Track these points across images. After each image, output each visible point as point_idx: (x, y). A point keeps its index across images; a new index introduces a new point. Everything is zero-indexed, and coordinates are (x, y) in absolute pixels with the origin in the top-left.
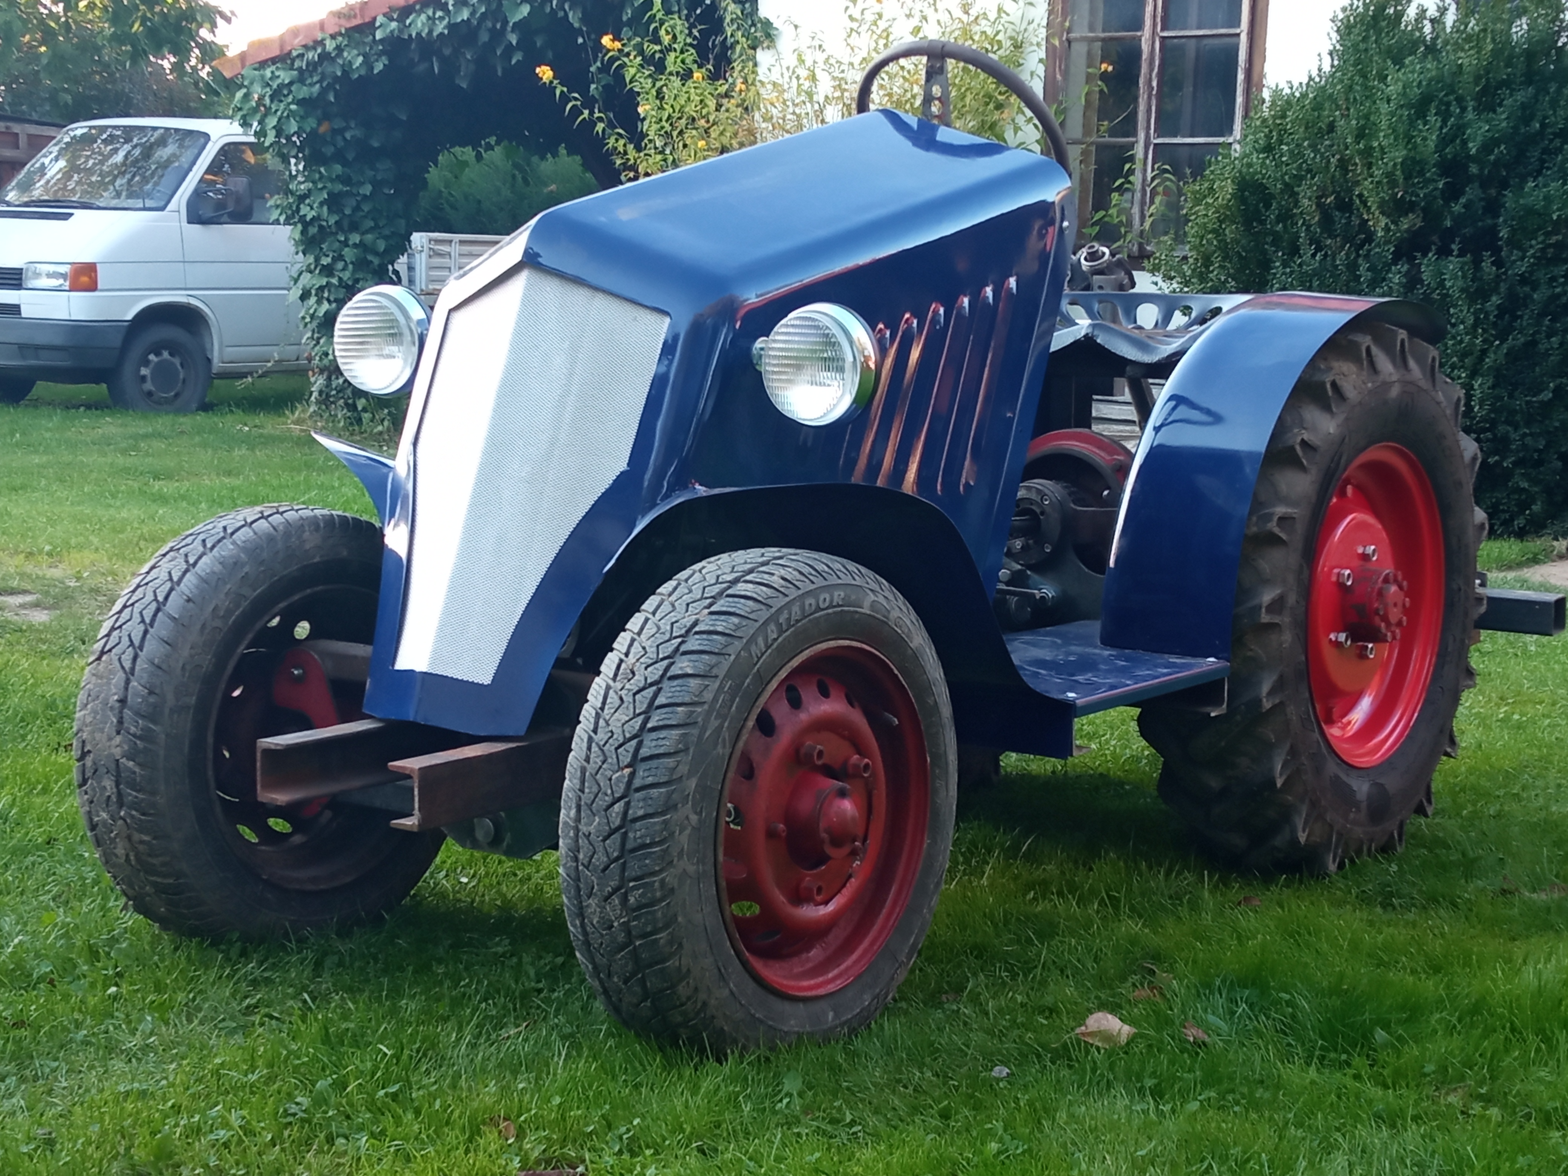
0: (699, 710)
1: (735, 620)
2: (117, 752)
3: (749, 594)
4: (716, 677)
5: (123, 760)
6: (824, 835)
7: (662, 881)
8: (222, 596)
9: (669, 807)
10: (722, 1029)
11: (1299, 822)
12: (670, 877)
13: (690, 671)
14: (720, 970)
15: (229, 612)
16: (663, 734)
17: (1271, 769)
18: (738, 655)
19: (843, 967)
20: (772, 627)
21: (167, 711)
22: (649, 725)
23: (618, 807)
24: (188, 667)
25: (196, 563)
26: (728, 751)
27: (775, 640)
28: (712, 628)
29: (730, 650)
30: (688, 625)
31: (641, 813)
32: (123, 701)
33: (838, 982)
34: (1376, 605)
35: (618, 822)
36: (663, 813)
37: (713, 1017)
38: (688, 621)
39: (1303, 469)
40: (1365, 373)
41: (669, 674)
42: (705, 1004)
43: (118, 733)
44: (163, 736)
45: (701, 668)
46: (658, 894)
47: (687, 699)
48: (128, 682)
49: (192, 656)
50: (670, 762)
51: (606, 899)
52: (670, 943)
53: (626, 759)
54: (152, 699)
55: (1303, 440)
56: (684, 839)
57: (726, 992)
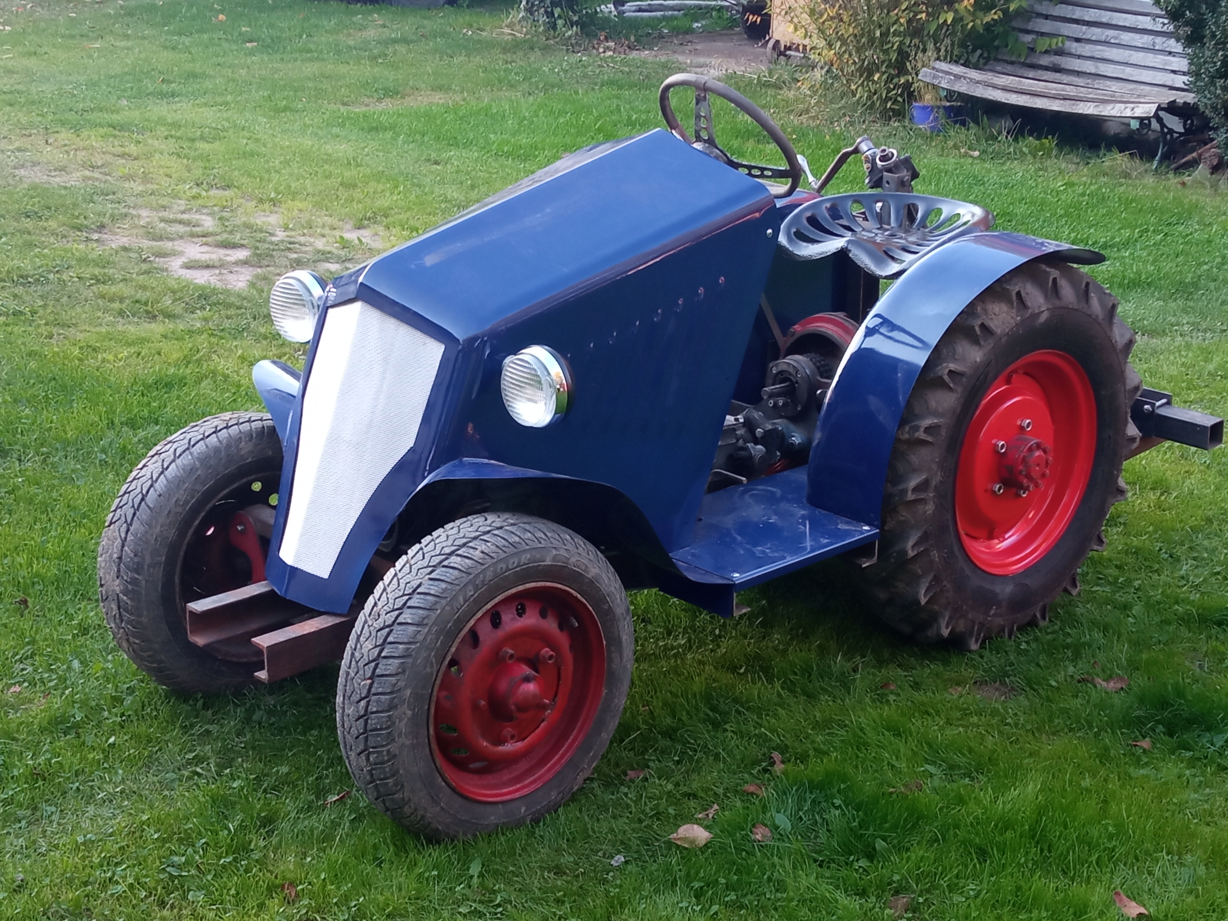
0: (413, 647)
1: (444, 585)
2: (117, 589)
3: (456, 566)
4: (427, 624)
5: (121, 595)
6: (513, 707)
7: (388, 751)
8: (182, 492)
9: (392, 707)
10: (437, 829)
11: (943, 623)
12: (393, 748)
13: (409, 621)
14: (432, 797)
15: (186, 502)
16: (391, 661)
17: (917, 593)
18: (443, 609)
19: (536, 776)
20: (470, 587)
21: (146, 567)
22: (383, 655)
23: (363, 703)
24: (159, 539)
25: (168, 467)
26: (435, 669)
27: (472, 596)
28: (427, 591)
29: (437, 606)
30: (415, 586)
31: (374, 709)
32: (120, 558)
33: (532, 786)
34: (1021, 467)
35: (362, 712)
36: (388, 711)
37: (430, 823)
38: (415, 584)
39: (950, 389)
40: (1014, 311)
41: (398, 621)
42: (423, 817)
43: (118, 577)
44: (144, 582)
45: (417, 620)
46: (386, 758)
47: (405, 640)
48: (123, 546)
49: (161, 532)
50: (393, 680)
51: (359, 754)
52: (396, 785)
53: (368, 674)
54: (136, 560)
55: (950, 371)
56: (402, 726)
57: (438, 809)
